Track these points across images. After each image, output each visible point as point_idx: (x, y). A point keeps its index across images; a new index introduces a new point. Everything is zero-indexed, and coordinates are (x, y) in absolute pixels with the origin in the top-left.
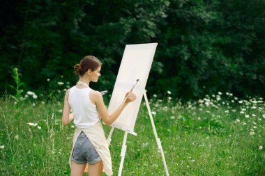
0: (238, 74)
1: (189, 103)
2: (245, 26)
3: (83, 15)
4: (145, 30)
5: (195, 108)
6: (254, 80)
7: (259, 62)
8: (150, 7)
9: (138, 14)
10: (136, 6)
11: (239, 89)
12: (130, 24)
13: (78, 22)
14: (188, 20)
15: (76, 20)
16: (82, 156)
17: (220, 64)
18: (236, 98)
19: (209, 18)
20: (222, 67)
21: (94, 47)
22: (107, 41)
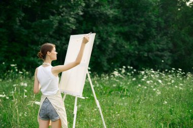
0: (134, 53)
1: (103, 75)
2: (137, 19)
3: (23, 15)
4: (68, 24)
6: (146, 57)
7: (149, 44)
8: (71, 8)
9: (62, 13)
10: (61, 7)
11: (136, 63)
12: (57, 20)
13: (20, 20)
14: (97, 16)
15: (17, 19)
17: (121, 46)
18: (135, 70)
19: (112, 14)
20: (123, 48)
21: (31, 38)
22: (41, 33)
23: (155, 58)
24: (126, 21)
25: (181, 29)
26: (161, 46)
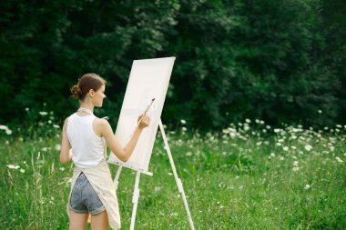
0: (269, 96)
1: (209, 134)
2: (276, 34)
3: (68, 24)
4: (149, 42)
5: (216, 141)
6: (291, 103)
7: (296, 80)
8: (155, 12)
9: (140, 22)
10: (137, 10)
11: (272, 114)
12: (130, 34)
13: (62, 33)
14: (203, 28)
15: (58, 30)
16: (82, 204)
17: (246, 83)
18: (269, 127)
19: (230, 25)
20: (248, 87)
21: (83, 66)
22: (100, 56)
23: (308, 105)
24: (256, 38)
26: (319, 83)
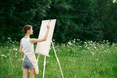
0: (81, 31)
1: (62, 44)
2: (83, 11)
3: (15, 8)
4: (42, 14)
6: (88, 33)
7: (90, 26)
8: (43, 4)
9: (38, 7)
10: (37, 3)
11: (82, 37)
12: (35, 11)
13: (13, 11)
14: (59, 9)
15: (11, 11)
17: (73, 27)
18: (81, 41)
19: (68, 8)
20: (74, 28)
21: (20, 22)
22: (25, 19)
23: (94, 34)
24: (76, 12)
25: (109, 17)
26: (97, 27)
